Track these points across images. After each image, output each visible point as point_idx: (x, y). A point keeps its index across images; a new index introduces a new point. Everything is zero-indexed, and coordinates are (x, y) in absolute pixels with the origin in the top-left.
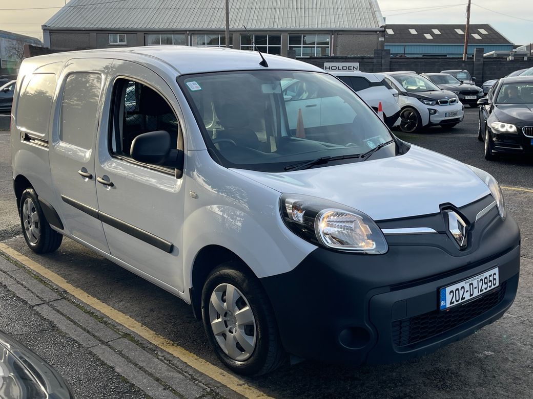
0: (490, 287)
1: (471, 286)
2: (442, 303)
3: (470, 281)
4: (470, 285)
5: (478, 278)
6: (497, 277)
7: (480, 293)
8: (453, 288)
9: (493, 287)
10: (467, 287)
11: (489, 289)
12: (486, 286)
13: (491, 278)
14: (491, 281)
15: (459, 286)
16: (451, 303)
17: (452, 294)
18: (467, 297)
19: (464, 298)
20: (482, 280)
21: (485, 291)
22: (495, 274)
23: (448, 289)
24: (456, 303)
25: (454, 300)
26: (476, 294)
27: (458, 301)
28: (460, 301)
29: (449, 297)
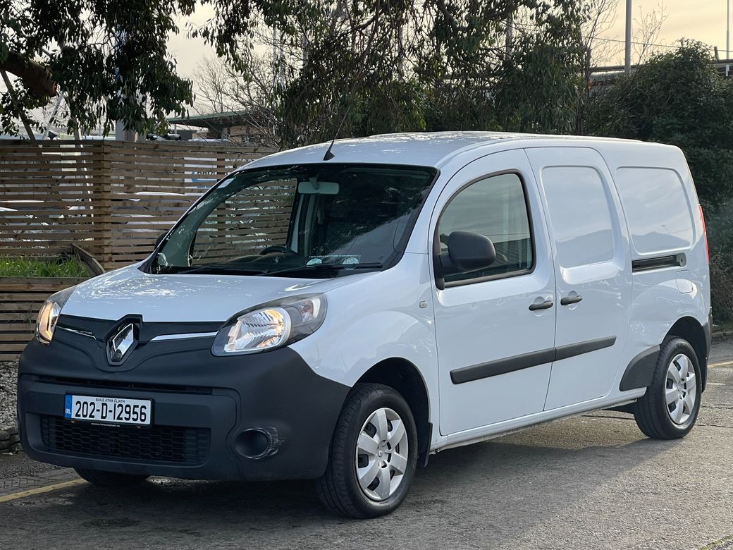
0: (134, 420)
1: (105, 407)
2: (67, 411)
3: (104, 400)
4: (103, 404)
5: (117, 401)
6: (148, 411)
7: (116, 420)
8: (83, 399)
9: (139, 422)
10: (99, 405)
11: (131, 421)
12: (127, 416)
13: (137, 410)
14: (136, 413)
15: (89, 399)
16: (77, 415)
17: (79, 405)
18: (97, 417)
19: (93, 417)
20: (121, 405)
21: (124, 421)
22: (144, 407)
23: (75, 398)
24: (82, 417)
25: (80, 413)
26: (110, 418)
27: (85, 416)
28: (87, 418)
29: (75, 408)
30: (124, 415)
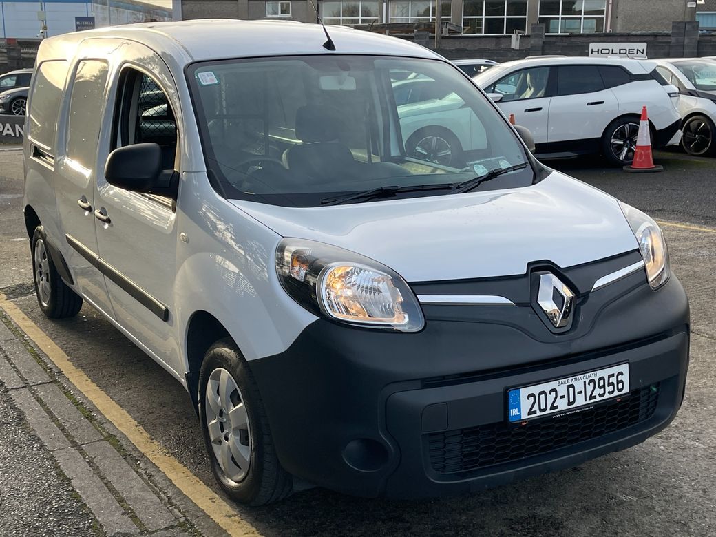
0: (610, 393)
1: (571, 389)
2: (513, 412)
3: (570, 381)
4: (568, 387)
5: (586, 377)
6: (625, 378)
7: (588, 402)
8: (536, 389)
9: (616, 393)
10: (562, 390)
11: (607, 396)
12: (602, 391)
13: (613, 380)
14: (613, 384)
15: (547, 387)
16: (530, 412)
17: (532, 399)
18: (562, 405)
19: (557, 407)
20: (593, 381)
21: (598, 399)
22: (621, 373)
23: (524, 392)
24: (539, 413)
25: (536, 408)
26: (580, 401)
27: (545, 410)
28: (548, 411)
29: (526, 404)
30: (598, 391)
